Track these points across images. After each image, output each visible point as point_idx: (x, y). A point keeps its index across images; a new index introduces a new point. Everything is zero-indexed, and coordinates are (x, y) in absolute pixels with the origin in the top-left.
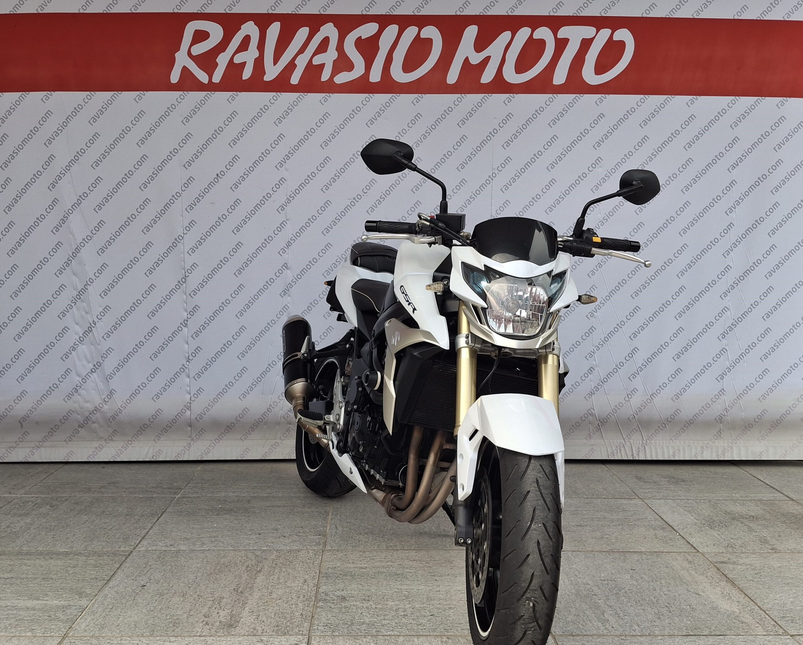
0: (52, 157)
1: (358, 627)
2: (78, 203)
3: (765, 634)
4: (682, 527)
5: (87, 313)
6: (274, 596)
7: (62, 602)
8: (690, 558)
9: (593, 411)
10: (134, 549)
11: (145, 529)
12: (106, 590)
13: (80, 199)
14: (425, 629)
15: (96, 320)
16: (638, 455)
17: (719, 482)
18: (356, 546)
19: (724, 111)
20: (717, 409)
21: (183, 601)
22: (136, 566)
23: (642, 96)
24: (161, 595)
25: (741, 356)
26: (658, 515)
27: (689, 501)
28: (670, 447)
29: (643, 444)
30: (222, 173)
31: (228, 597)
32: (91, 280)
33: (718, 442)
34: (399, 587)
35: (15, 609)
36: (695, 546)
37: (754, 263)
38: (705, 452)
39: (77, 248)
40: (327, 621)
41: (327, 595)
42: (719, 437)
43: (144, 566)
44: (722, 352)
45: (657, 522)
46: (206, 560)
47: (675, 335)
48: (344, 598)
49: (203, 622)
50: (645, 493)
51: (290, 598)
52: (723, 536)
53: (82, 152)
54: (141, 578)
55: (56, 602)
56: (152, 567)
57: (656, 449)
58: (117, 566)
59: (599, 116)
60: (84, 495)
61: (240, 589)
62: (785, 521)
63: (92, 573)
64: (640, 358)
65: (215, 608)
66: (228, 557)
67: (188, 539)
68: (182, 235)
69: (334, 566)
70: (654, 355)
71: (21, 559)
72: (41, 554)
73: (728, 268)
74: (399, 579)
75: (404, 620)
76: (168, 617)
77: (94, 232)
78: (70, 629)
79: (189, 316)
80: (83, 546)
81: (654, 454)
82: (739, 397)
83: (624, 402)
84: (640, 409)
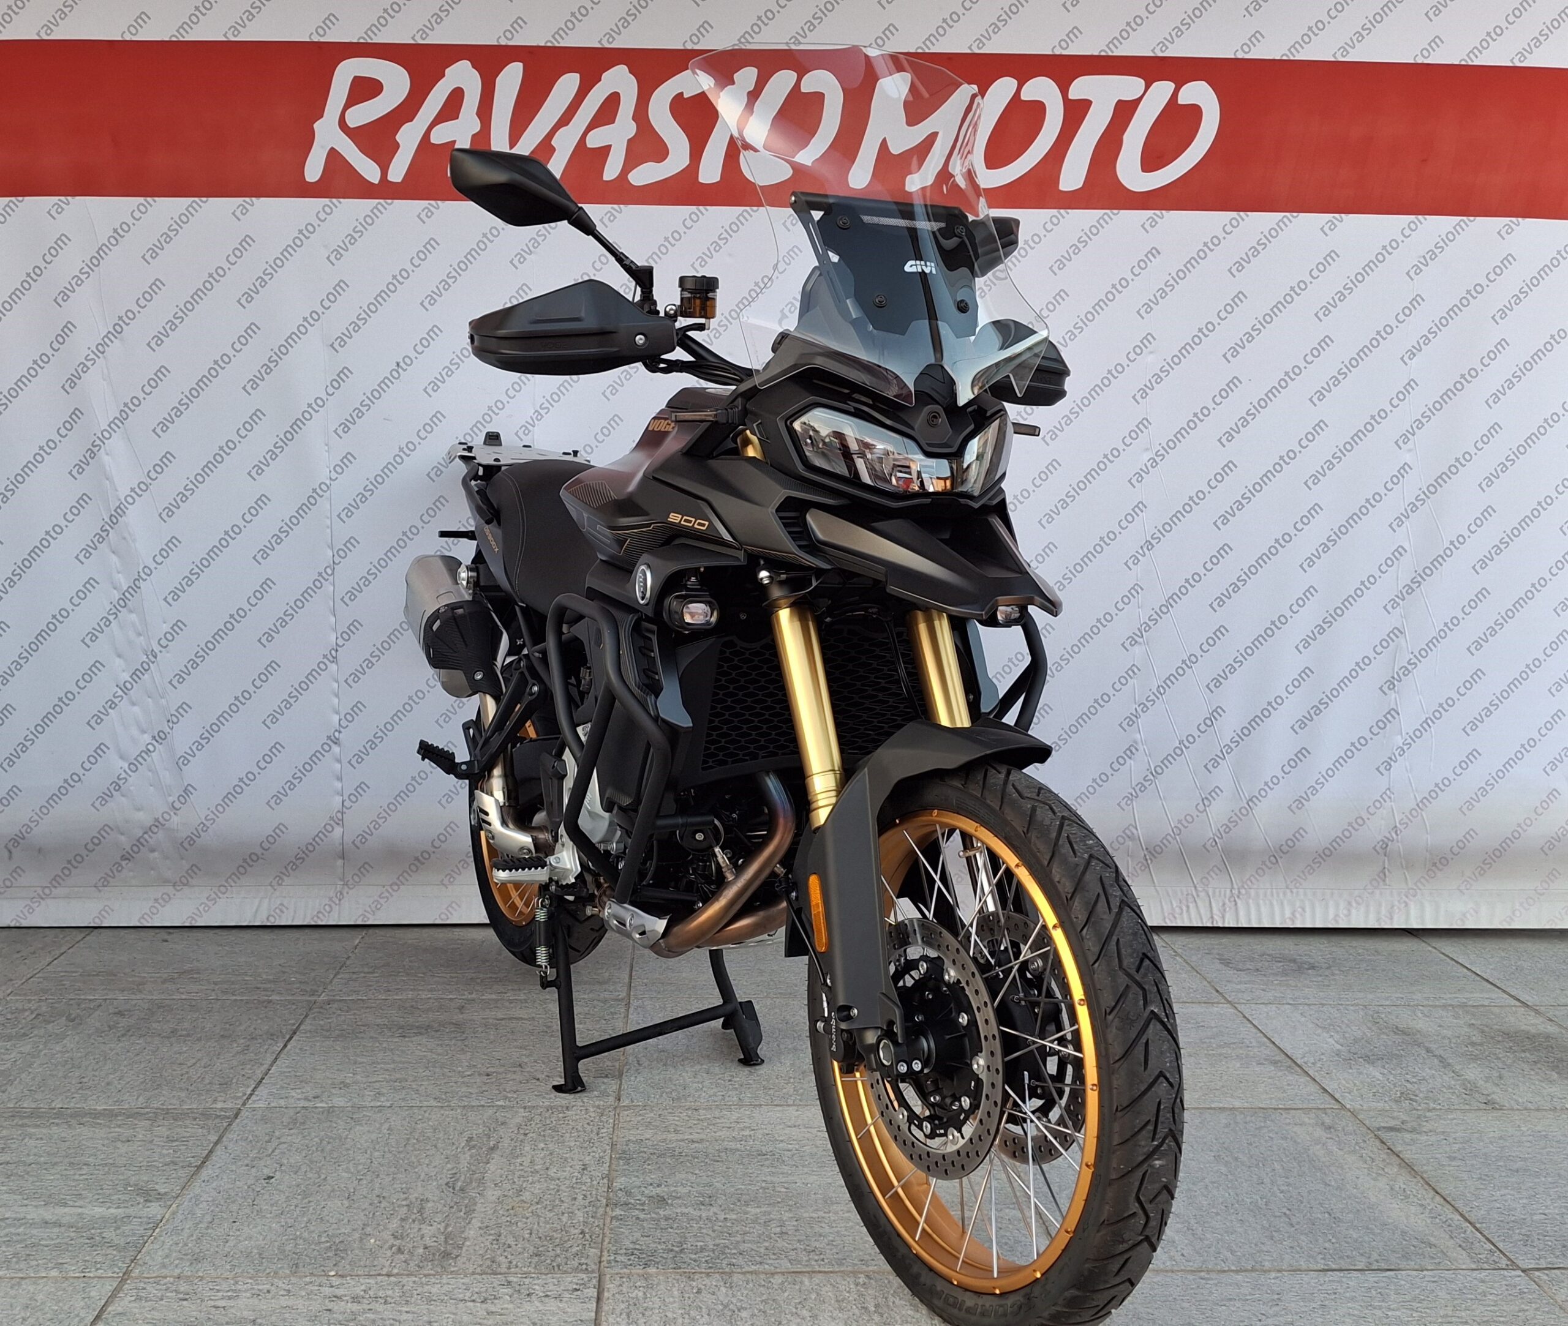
0: (68, 328)
1: (693, 1256)
2: (122, 418)
3: (1474, 1266)
4: (1312, 1060)
5: (139, 634)
6: (526, 1196)
7: (112, 1211)
8: (1328, 1121)
9: (1134, 831)
10: (244, 1104)
11: (262, 1064)
12: (197, 1187)
13: (126, 409)
14: (823, 1260)
15: (157, 648)
16: (1223, 917)
17: (1384, 970)
18: (679, 1099)
19: (1394, 245)
20: (1376, 829)
21: (349, 1207)
22: (251, 1138)
23: (1234, 214)
24: (305, 1195)
25: (1425, 725)
26: (1266, 1037)
27: (1325, 1009)
28: (1285, 903)
29: (1232, 895)
30: (407, 360)
31: (435, 1199)
32: (146, 570)
33: (1381, 894)
34: (769, 1178)
35: (22, 1225)
36: (1337, 1096)
37: (1452, 543)
38: (1354, 911)
39: (119, 507)
40: (631, 1246)
41: (629, 1194)
42: (1381, 883)
43: (267, 1138)
44: (1388, 716)
45: (1262, 1048)
46: (386, 1126)
47: (1297, 683)
48: (662, 1201)
49: (391, 1248)
50: (1239, 991)
51: (557, 1202)
52: (1391, 1078)
53: (129, 316)
54: (262, 1163)
55: (99, 1211)
56: (282, 1140)
57: (1258, 906)
58: (214, 1138)
59: (1150, 252)
60: (133, 997)
61: (459, 1184)
62: (1511, 1048)
63: (165, 1152)
64: (1229, 726)
65: (414, 1221)
66: (429, 1119)
67: (347, 1086)
68: (328, 482)
69: (638, 1137)
70: (1255, 722)
71: (22, 1126)
72: (60, 1114)
73: (1400, 551)
74: (768, 1162)
75: (781, 1244)
76: (323, 1239)
77: (153, 475)
78: (132, 1261)
79: (340, 642)
80: (141, 1099)
81: (1253, 916)
82: (1421, 805)
83: (1195, 813)
84: (1227, 826)
